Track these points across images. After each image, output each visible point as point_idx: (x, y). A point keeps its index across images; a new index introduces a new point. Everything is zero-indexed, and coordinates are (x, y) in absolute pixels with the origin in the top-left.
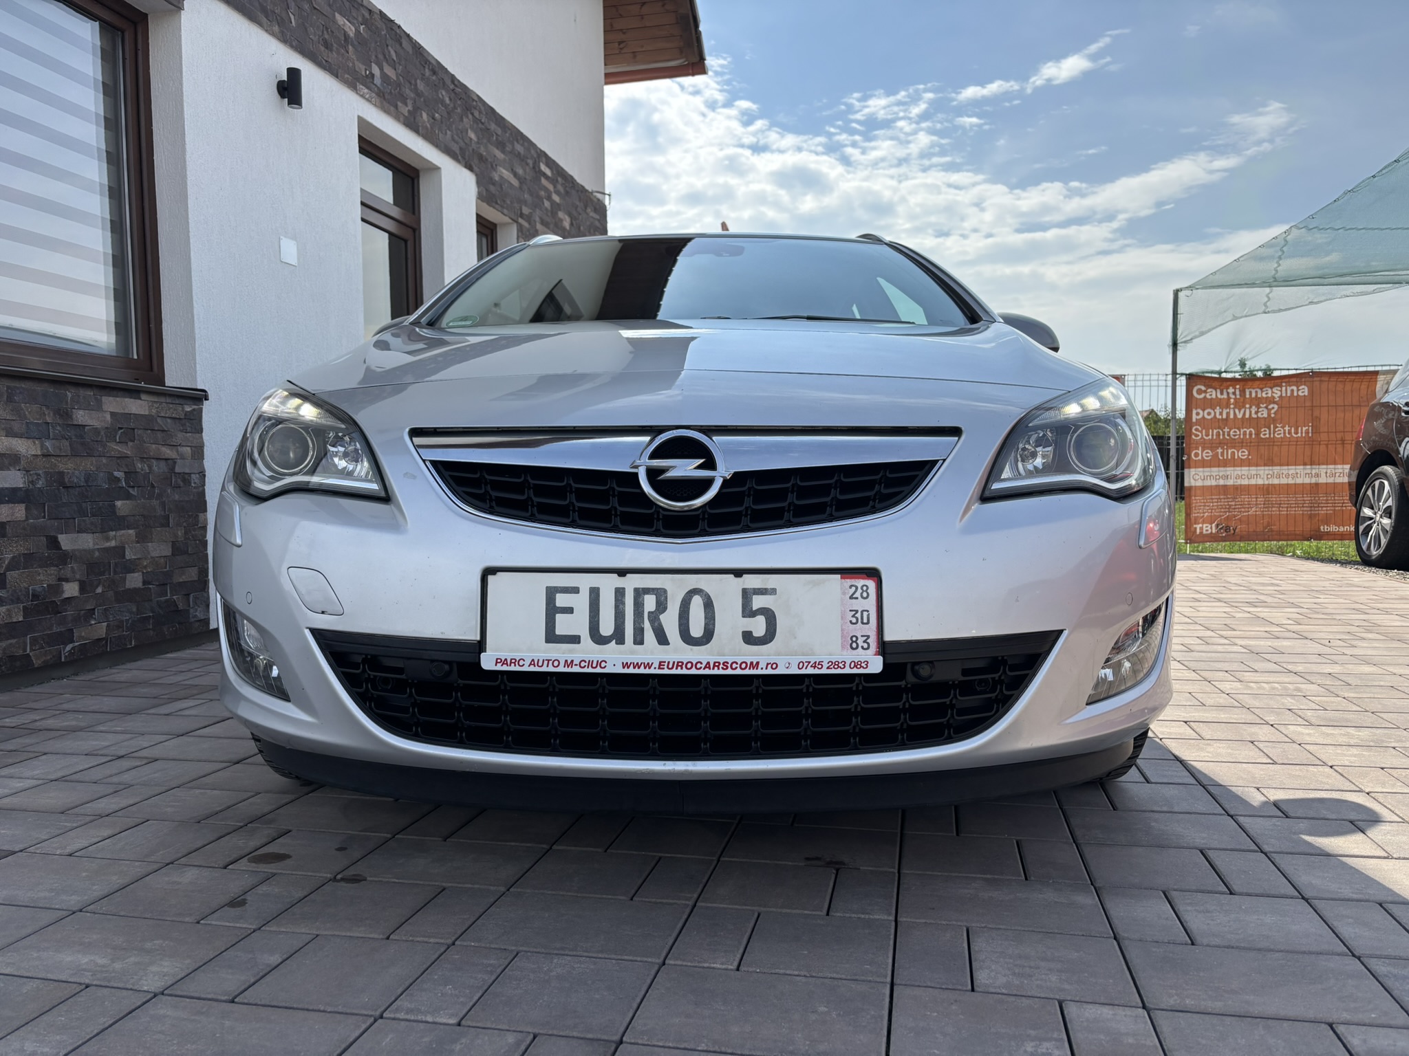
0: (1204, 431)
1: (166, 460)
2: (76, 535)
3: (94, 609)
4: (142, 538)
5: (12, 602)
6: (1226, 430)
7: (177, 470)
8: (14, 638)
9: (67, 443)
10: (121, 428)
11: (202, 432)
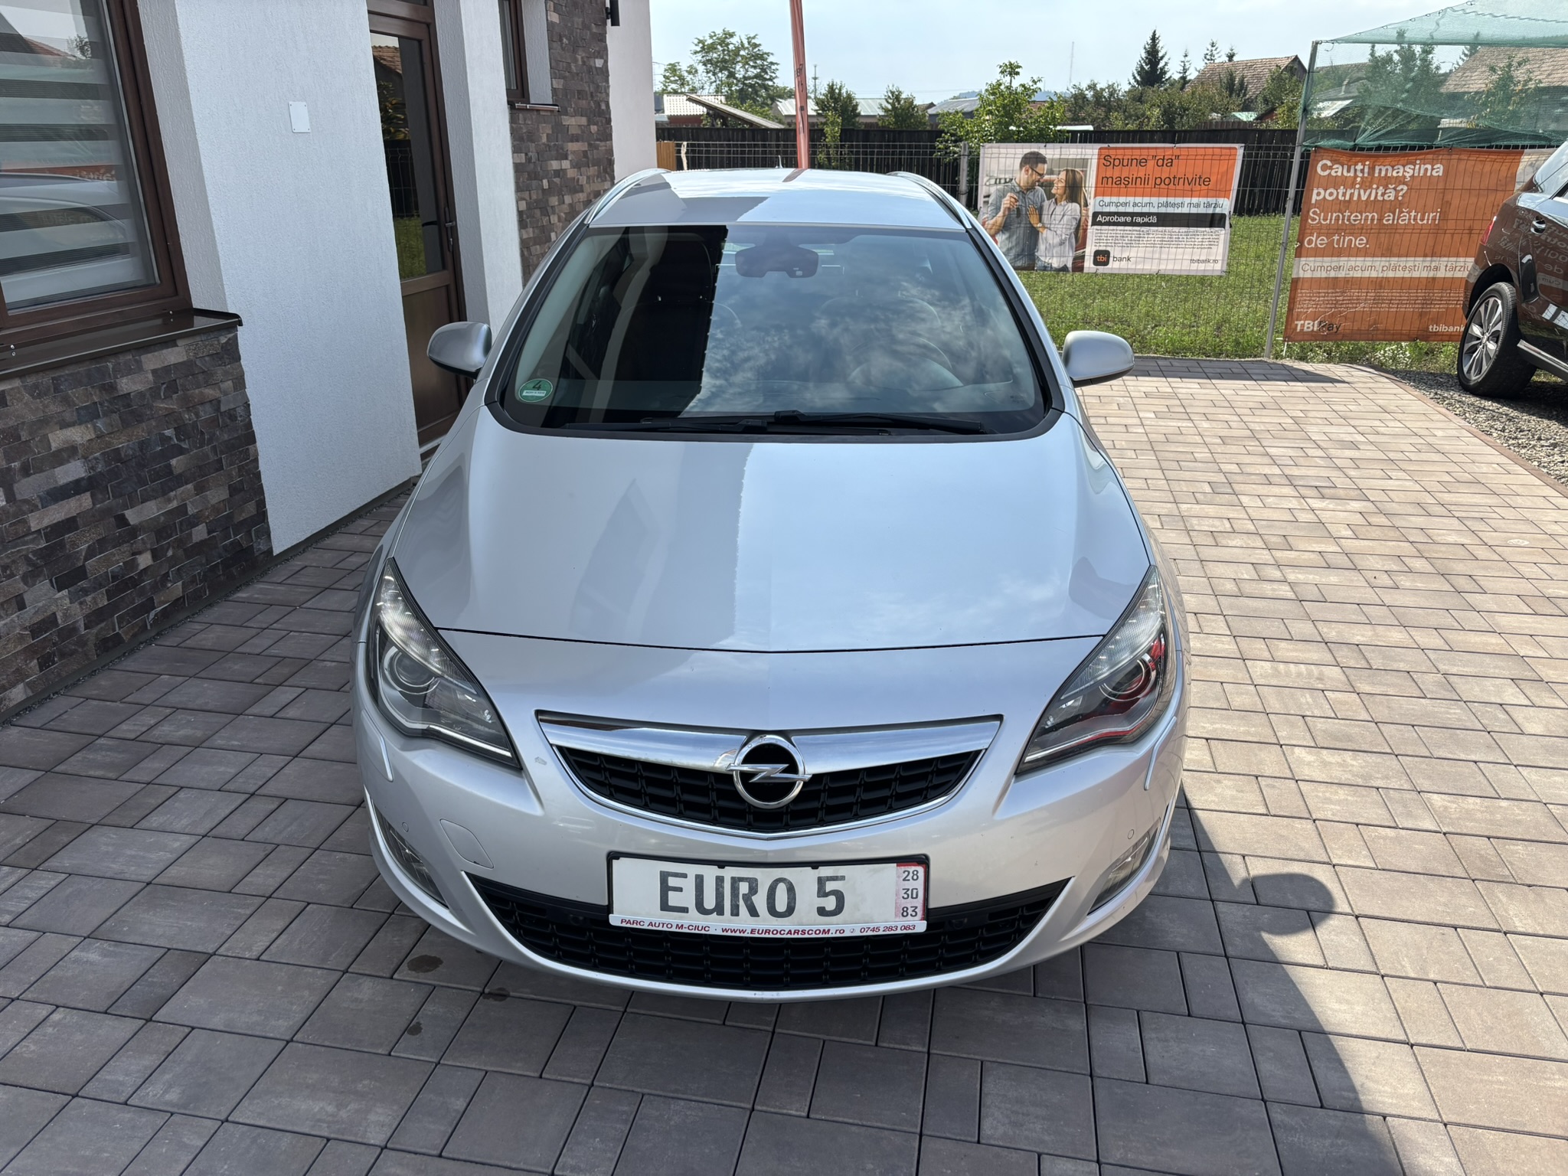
0: (1322, 214)
1: (210, 401)
2: (140, 506)
3: (168, 573)
4: (200, 489)
5: (95, 589)
6: (1347, 214)
7: (223, 409)
8: (102, 621)
9: (116, 416)
10: (163, 384)
11: (239, 358)
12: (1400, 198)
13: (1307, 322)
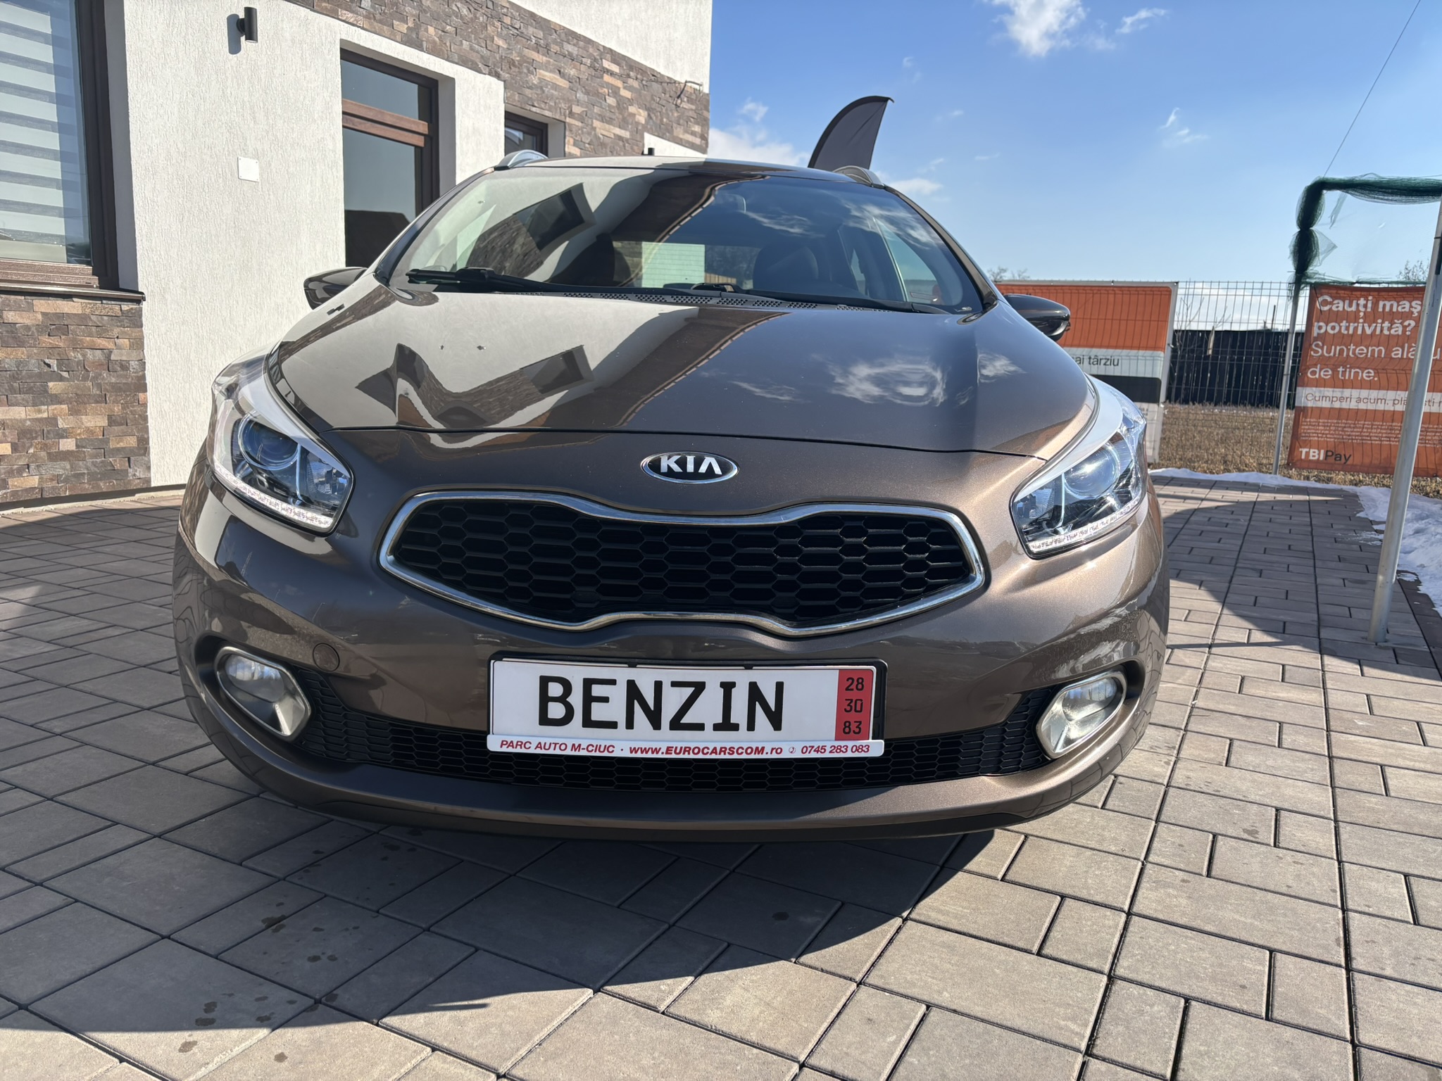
0: (1325, 347)
1: (101, 349)
3: (27, 465)
6: (1352, 347)
10: (53, 325)
11: (142, 327)
12: (1408, 333)
13: (1312, 451)
